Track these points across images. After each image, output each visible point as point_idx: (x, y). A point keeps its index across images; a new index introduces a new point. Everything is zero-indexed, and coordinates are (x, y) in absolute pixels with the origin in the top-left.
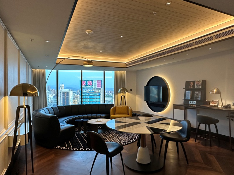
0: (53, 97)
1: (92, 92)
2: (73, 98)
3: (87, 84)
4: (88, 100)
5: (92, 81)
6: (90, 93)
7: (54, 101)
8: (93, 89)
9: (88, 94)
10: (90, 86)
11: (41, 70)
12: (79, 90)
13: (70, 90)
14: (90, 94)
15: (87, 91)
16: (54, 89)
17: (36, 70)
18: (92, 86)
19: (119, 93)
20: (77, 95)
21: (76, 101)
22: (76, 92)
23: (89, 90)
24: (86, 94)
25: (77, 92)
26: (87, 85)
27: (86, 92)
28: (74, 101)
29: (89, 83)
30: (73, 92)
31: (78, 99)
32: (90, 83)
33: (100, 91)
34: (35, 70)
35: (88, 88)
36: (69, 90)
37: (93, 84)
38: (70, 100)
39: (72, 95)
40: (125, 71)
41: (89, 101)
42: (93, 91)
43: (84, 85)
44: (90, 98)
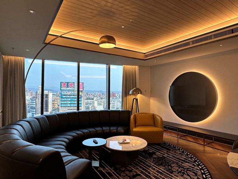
0: (30, 99)
1: (73, 94)
2: (53, 101)
3: (68, 85)
4: (69, 102)
5: (74, 83)
6: (71, 95)
7: (31, 103)
8: (75, 91)
9: (69, 97)
10: (71, 88)
11: (17, 57)
12: (59, 92)
13: (50, 92)
14: (71, 97)
15: (68, 93)
16: (31, 91)
17: (10, 57)
18: (74, 88)
19: (131, 95)
20: (57, 98)
21: (56, 104)
22: (55, 94)
23: (70, 93)
24: (67, 97)
25: (57, 94)
26: (68, 87)
27: (66, 94)
28: (54, 104)
29: (70, 85)
30: (53, 95)
31: (58, 102)
32: (72, 85)
33: (82, 94)
34: (7, 56)
35: (69, 90)
36: (48, 92)
37: (74, 86)
38: (49, 102)
39: (51, 97)
40: (137, 67)
41: (70, 104)
42: (75, 94)
43: (65, 87)
44: (71, 101)
